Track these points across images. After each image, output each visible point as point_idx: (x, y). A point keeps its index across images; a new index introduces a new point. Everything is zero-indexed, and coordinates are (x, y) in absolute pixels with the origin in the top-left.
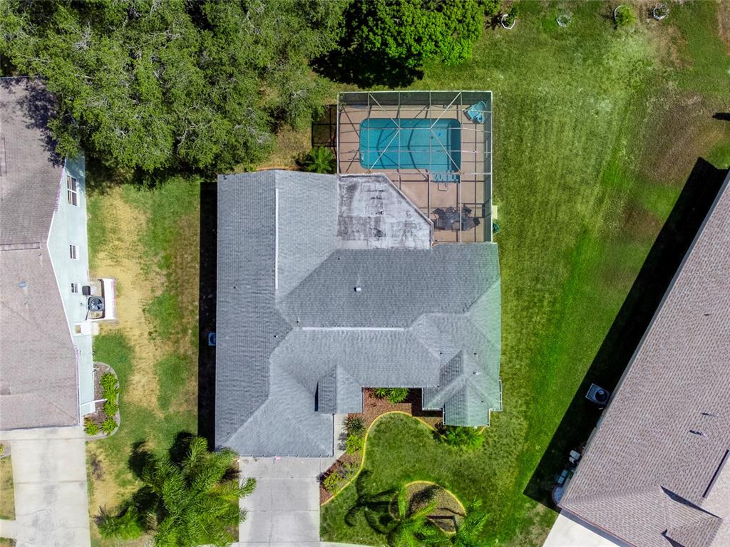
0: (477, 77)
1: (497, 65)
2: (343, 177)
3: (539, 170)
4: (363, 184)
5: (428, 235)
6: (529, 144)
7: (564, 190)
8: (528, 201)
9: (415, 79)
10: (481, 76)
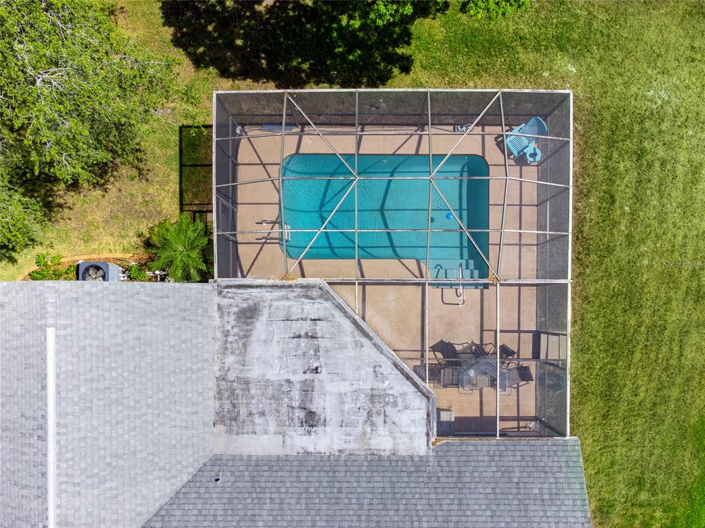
0: (522, 69)
1: (562, 42)
2: (227, 287)
3: (646, 262)
4: (275, 304)
5: (424, 422)
6: (627, 209)
7: (697, 302)
8: (624, 324)
9: (396, 71)
10: (530, 66)
